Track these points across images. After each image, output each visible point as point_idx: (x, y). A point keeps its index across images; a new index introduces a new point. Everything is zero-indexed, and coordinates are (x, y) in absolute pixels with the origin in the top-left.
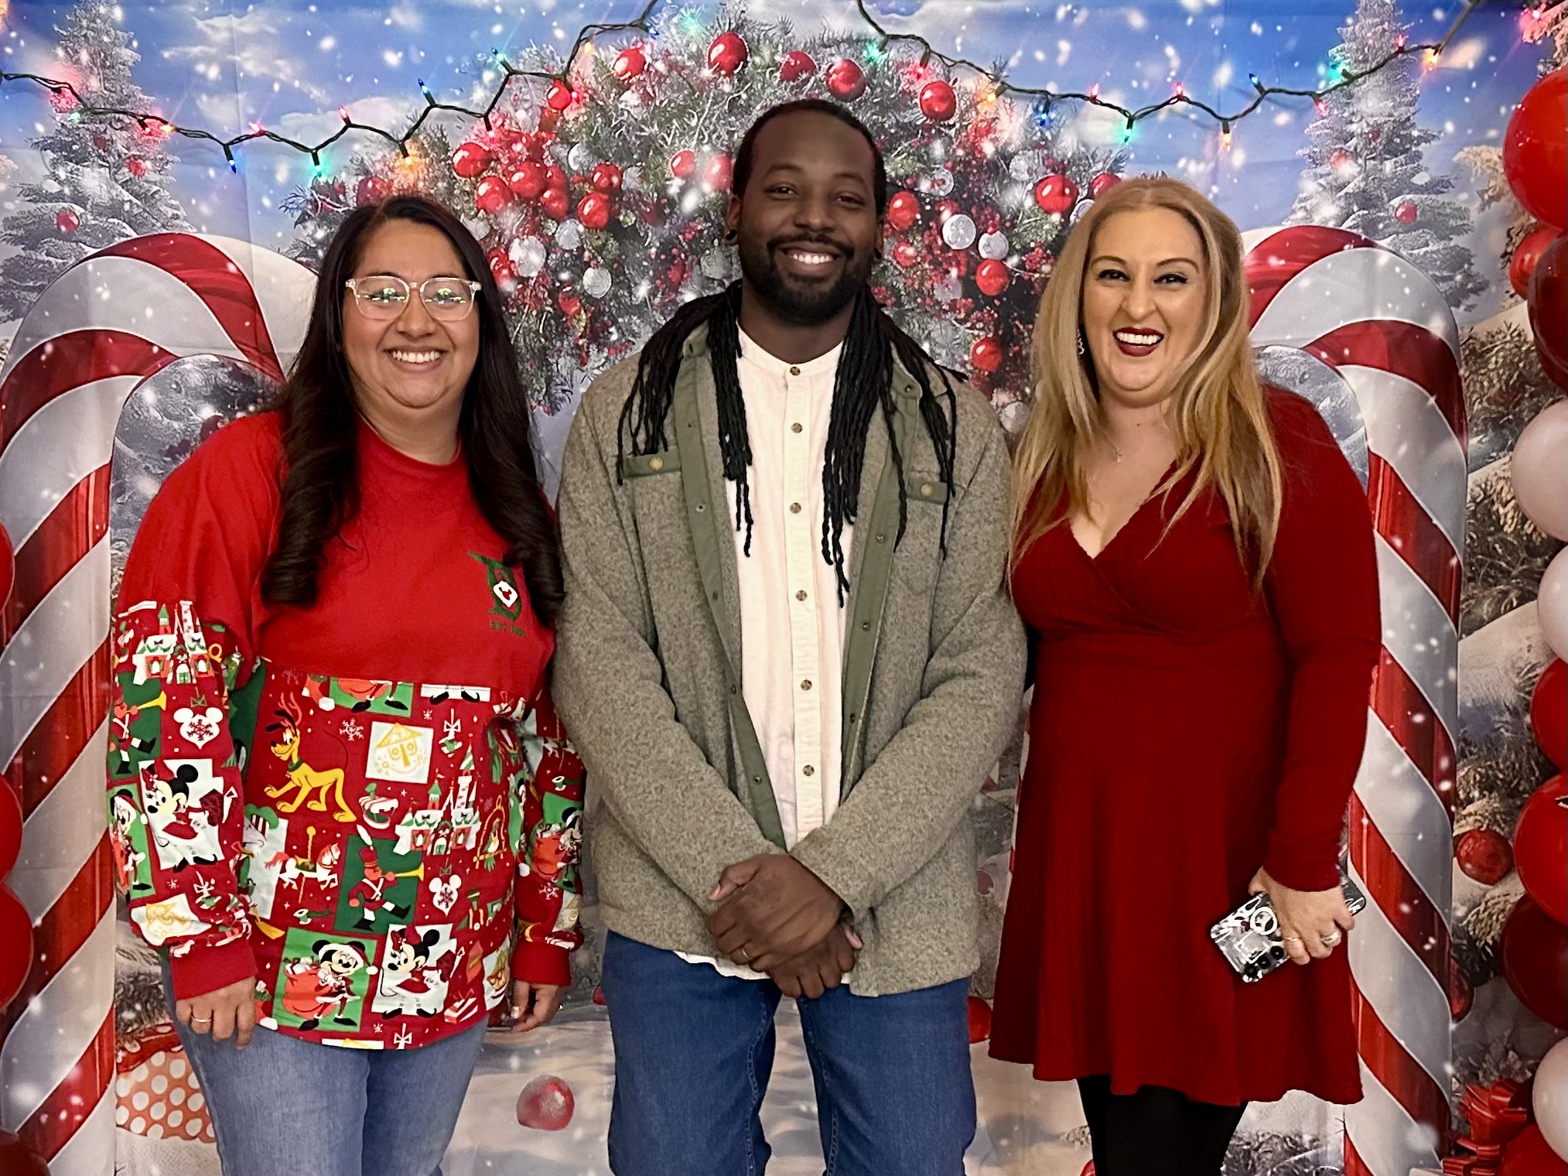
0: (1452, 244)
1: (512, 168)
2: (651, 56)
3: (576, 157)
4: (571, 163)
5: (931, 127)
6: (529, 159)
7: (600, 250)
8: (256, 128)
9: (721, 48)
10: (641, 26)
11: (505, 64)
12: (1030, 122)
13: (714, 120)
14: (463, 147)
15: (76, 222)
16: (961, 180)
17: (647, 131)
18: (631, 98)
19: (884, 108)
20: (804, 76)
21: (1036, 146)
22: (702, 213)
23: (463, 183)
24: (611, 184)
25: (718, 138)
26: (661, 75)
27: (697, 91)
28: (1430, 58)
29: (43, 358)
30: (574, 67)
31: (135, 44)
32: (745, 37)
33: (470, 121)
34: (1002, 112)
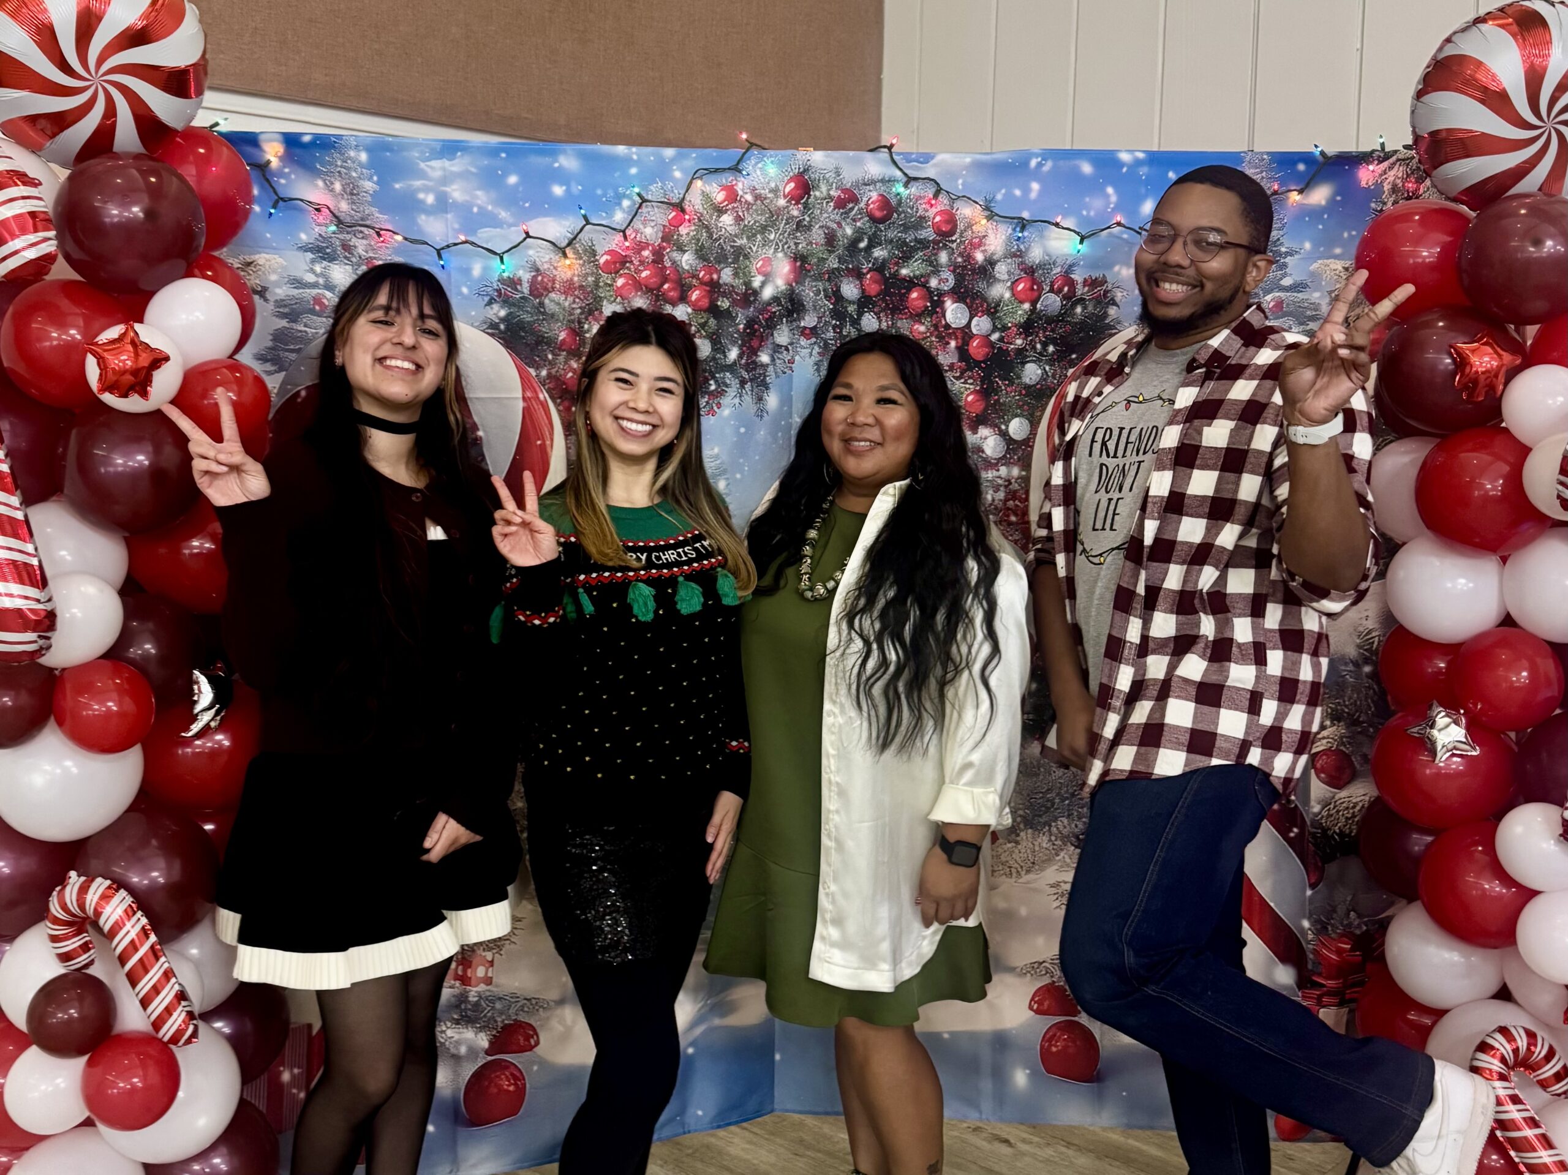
0: (1308, 328)
1: (641, 268)
2: (743, 190)
3: (687, 260)
4: (684, 264)
5: (940, 242)
6: (654, 261)
7: (703, 325)
8: (463, 238)
9: (792, 185)
10: (736, 169)
11: (639, 195)
12: (1009, 239)
13: (786, 235)
14: (606, 253)
15: (327, 303)
16: (960, 279)
17: (739, 242)
18: (727, 219)
19: (906, 228)
20: (851, 205)
21: (1014, 255)
22: (776, 299)
23: (606, 278)
24: (712, 279)
25: (789, 247)
26: (749, 204)
27: (774, 216)
28: (1295, 197)
29: (299, 400)
30: (688, 198)
31: (375, 178)
32: (810, 178)
33: (612, 235)
34: (989, 231)
